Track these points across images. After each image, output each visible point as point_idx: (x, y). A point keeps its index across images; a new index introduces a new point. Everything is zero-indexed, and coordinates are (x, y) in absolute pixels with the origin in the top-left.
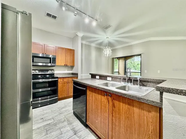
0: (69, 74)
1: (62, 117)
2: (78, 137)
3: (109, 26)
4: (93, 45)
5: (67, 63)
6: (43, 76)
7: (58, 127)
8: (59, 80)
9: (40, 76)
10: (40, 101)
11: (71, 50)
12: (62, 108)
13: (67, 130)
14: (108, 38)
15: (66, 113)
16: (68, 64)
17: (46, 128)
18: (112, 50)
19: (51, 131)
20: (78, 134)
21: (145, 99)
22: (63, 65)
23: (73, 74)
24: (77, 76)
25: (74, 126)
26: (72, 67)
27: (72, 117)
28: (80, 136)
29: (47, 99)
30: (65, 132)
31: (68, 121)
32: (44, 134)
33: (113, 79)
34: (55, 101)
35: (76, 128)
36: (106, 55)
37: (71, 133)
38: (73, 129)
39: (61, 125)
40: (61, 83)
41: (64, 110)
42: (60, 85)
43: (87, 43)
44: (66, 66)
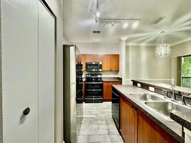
0: (115, 78)
1: (103, 116)
2: (110, 138)
3: (161, 19)
4: (143, 44)
5: (111, 68)
6: (96, 79)
7: (98, 123)
8: (104, 84)
9: (94, 79)
10: (94, 99)
11: (115, 55)
12: (105, 109)
13: (103, 128)
14: (164, 32)
15: (106, 114)
16: (113, 69)
17: (90, 119)
18: (171, 48)
19: (93, 123)
20: (111, 136)
21: (166, 126)
22: (108, 69)
23: (118, 78)
24: (121, 81)
25: (110, 128)
26: (117, 71)
27: (111, 120)
28: (112, 138)
29: (99, 98)
30: (101, 128)
31: (106, 121)
32: (88, 123)
33: (157, 90)
34: (102, 101)
35: (111, 130)
36: (161, 55)
37: (106, 132)
38: (108, 130)
39: (100, 122)
40: (106, 86)
41: (106, 110)
42: (105, 88)
43: (135, 44)
44: (111, 71)
